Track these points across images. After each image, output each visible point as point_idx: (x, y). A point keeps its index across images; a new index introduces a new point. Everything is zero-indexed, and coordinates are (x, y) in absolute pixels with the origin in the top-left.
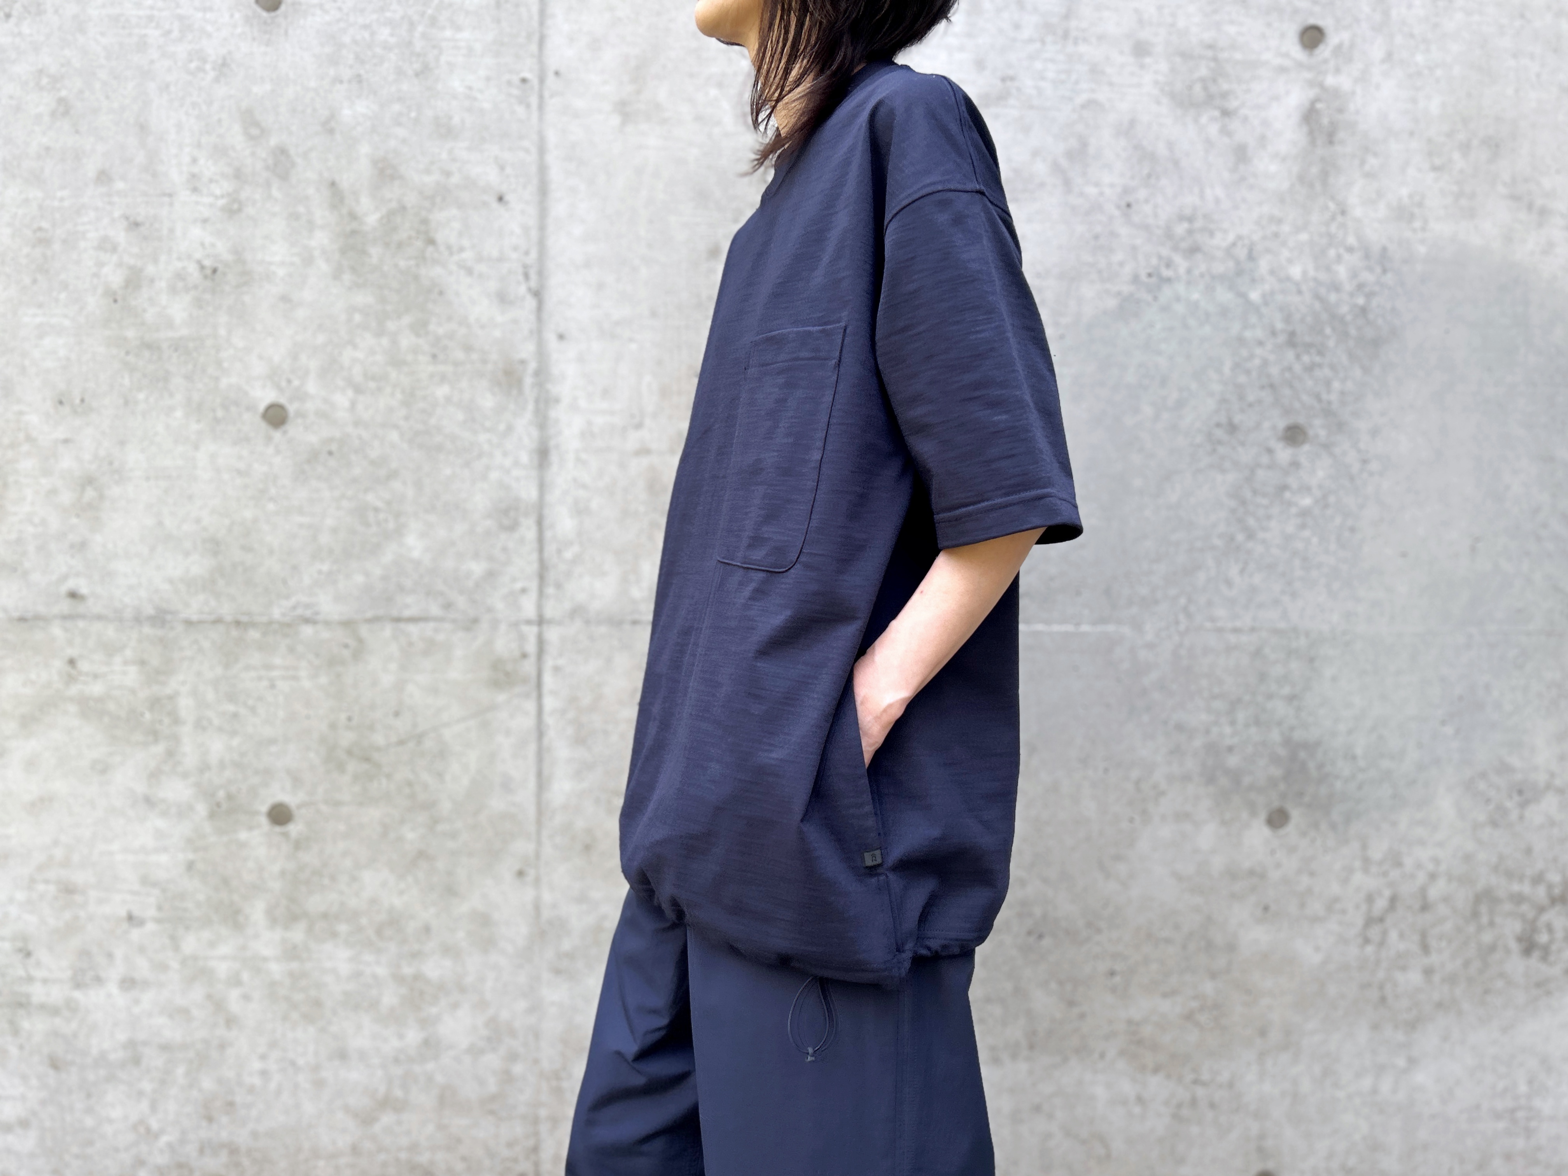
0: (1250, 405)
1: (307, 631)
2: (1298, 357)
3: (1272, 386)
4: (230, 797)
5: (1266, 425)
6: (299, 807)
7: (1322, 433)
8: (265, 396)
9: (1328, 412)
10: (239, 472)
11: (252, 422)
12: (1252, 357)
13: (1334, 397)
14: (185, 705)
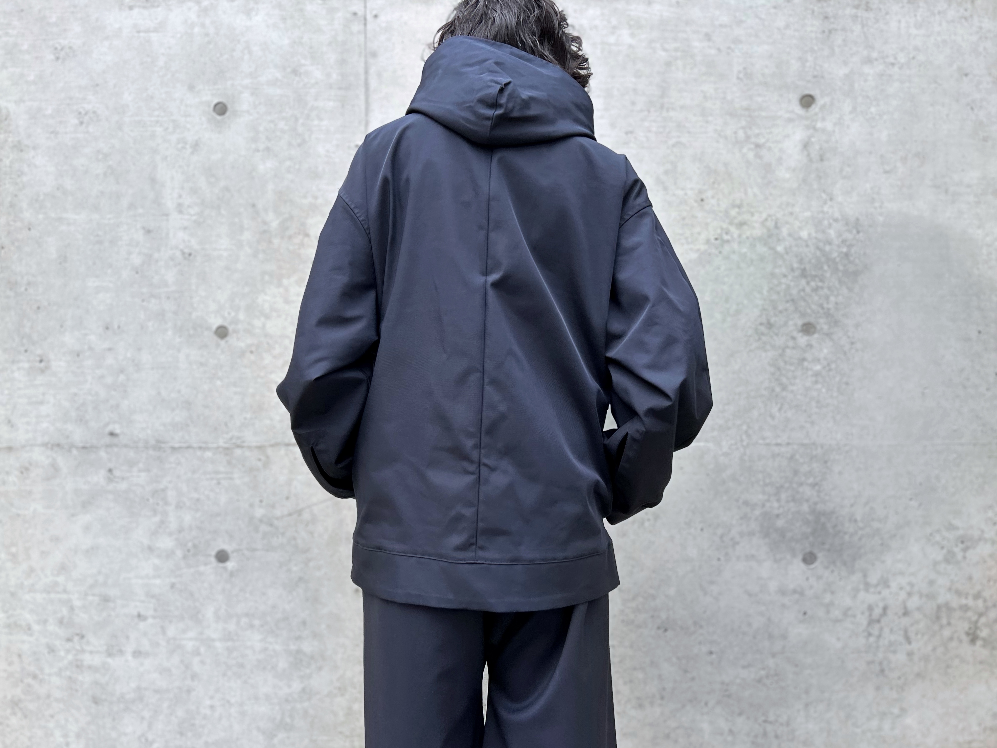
0: (781, 312)
1: (238, 452)
2: (808, 283)
3: (793, 300)
4: (195, 546)
5: (791, 323)
6: (233, 552)
7: (826, 327)
8: (216, 322)
9: (828, 314)
10: (202, 364)
11: (209, 337)
12: (780, 284)
13: (831, 306)
14: (171, 495)
